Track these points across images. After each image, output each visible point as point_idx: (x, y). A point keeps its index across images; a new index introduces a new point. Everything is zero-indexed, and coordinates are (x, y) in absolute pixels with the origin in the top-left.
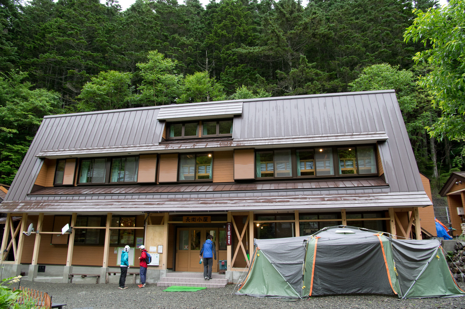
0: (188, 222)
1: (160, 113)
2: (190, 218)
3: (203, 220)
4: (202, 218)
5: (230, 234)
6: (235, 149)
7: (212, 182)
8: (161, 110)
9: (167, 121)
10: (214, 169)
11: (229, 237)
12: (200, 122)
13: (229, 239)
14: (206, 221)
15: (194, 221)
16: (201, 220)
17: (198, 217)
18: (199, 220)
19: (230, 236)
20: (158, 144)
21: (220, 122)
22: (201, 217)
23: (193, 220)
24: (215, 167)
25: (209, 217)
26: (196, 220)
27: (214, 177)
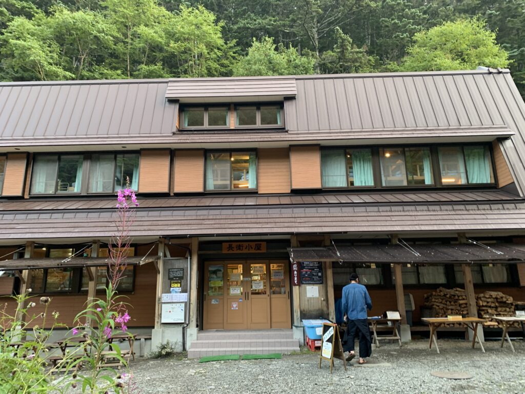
0: (231, 252)
1: (169, 88)
2: (234, 245)
3: (254, 248)
4: (253, 244)
5: (296, 269)
6: (291, 146)
7: (257, 193)
8: (169, 84)
9: (182, 101)
10: (260, 175)
11: (295, 272)
12: (232, 106)
13: (296, 276)
14: (259, 249)
15: (240, 249)
16: (252, 248)
17: (247, 244)
18: (248, 248)
19: (297, 271)
20: (171, 135)
21: (261, 108)
22: (251, 243)
23: (239, 247)
24: (260, 171)
25: (264, 244)
26: (244, 248)
27: (260, 185)
